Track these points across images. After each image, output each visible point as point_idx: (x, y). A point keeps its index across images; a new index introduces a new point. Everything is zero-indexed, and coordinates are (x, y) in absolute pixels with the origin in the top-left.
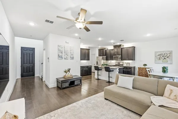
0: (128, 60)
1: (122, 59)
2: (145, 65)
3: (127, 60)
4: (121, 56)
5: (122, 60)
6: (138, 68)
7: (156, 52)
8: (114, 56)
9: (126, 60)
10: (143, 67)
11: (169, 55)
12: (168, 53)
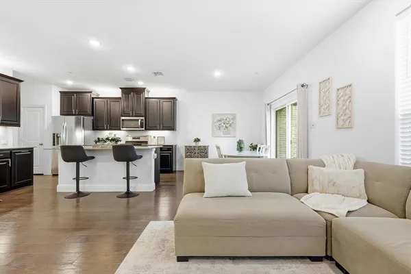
0: (163, 129)
1: (147, 126)
2: (197, 140)
3: (159, 130)
4: (143, 118)
5: (146, 129)
6: (186, 147)
7: (214, 116)
8: (123, 118)
9: (157, 129)
10: (194, 144)
11: (231, 122)
12: (231, 117)
